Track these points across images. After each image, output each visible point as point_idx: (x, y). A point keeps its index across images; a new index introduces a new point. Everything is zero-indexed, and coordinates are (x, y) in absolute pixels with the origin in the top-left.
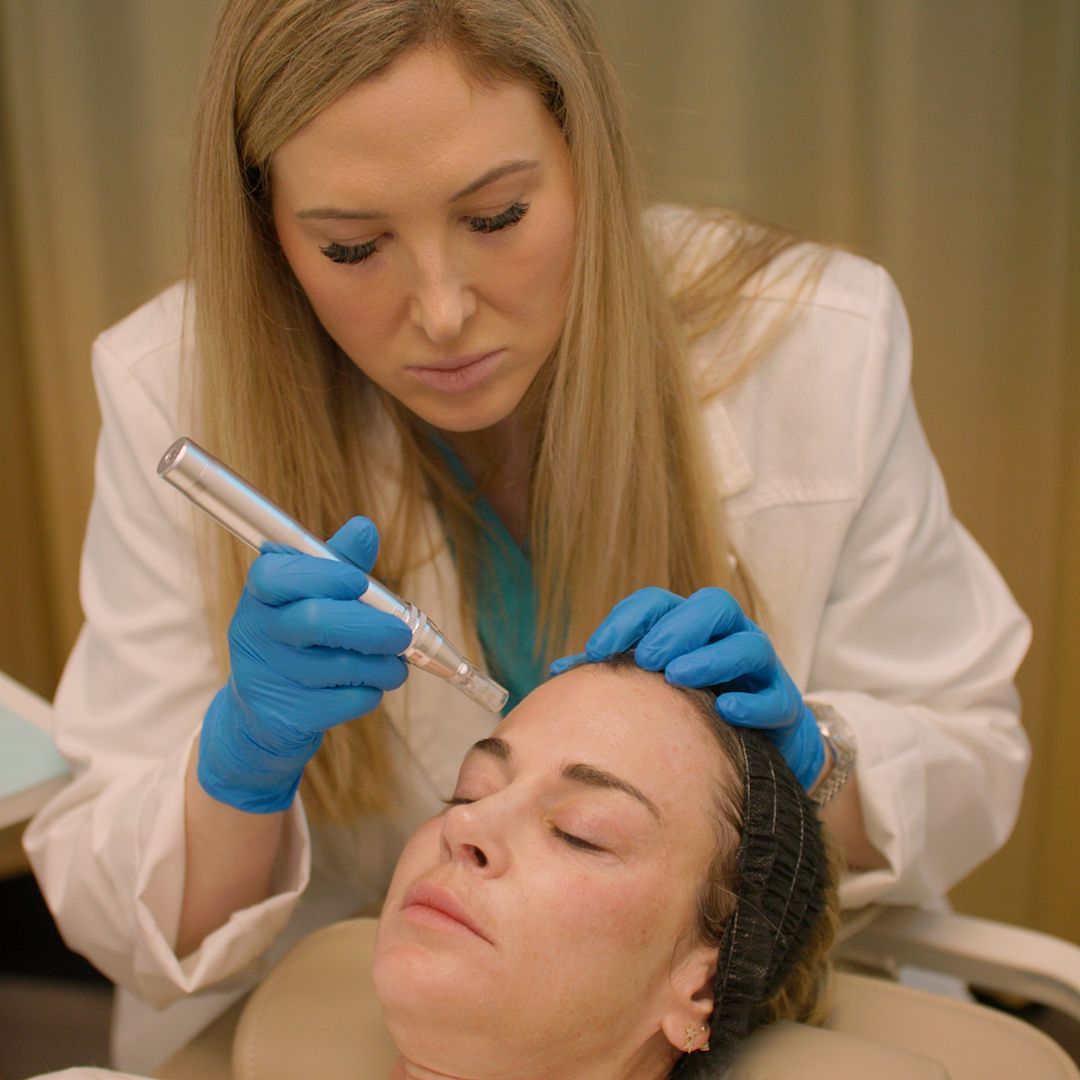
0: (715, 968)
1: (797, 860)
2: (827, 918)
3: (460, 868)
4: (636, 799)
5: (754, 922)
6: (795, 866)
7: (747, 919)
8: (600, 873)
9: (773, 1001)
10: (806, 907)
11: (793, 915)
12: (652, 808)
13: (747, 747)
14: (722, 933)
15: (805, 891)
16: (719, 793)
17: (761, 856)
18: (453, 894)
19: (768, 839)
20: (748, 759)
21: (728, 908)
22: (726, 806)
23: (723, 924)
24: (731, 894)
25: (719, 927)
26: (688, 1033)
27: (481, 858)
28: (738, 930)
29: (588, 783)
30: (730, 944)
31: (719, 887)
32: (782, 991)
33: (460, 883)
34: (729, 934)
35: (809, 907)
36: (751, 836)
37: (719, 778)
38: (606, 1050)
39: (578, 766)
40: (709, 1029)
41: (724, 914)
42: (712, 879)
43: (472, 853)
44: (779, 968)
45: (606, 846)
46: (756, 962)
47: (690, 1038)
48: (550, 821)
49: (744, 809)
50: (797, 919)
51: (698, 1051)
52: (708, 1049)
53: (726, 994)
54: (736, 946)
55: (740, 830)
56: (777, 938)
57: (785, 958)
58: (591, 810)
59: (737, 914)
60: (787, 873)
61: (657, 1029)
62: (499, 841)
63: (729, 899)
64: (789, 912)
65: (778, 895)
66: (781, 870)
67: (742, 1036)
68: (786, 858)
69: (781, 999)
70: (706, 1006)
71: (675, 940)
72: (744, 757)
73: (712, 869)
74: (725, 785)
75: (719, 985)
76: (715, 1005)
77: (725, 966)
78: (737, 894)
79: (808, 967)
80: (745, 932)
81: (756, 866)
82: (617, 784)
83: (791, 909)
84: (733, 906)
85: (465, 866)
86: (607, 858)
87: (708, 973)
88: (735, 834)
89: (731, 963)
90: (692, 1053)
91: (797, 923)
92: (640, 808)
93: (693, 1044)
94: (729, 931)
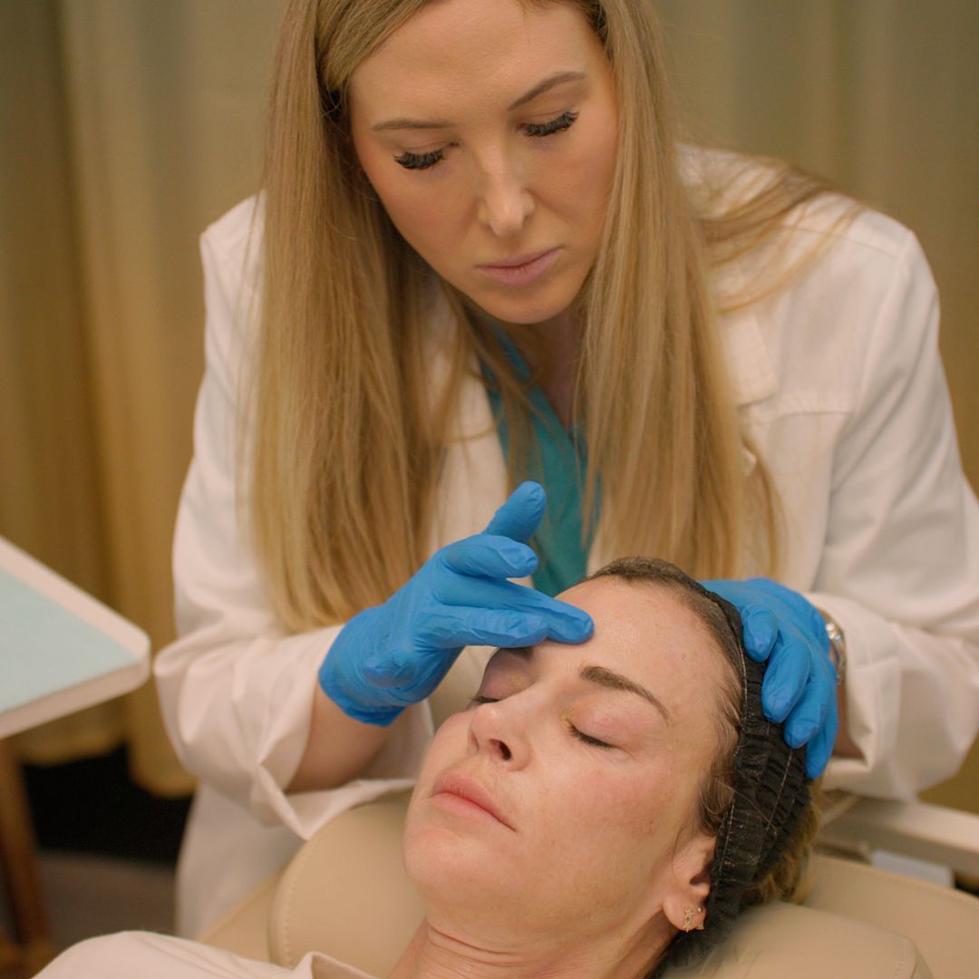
0: (712, 857)
1: (787, 759)
2: (812, 812)
3: (486, 761)
4: (647, 701)
5: (748, 814)
6: (786, 764)
7: (742, 811)
8: (612, 767)
9: (761, 886)
10: (794, 801)
11: (783, 808)
12: (661, 710)
14: (719, 824)
15: (793, 787)
17: (756, 753)
18: (481, 785)
19: (762, 738)
20: (745, 665)
21: (726, 801)
22: (728, 708)
23: (721, 816)
24: (730, 788)
25: (718, 819)
26: (686, 914)
27: (505, 752)
28: (733, 820)
29: (604, 684)
30: (726, 834)
31: (720, 782)
32: (770, 877)
33: (486, 773)
34: (726, 825)
35: (796, 801)
36: (748, 736)
37: (722, 683)
38: (612, 928)
39: (596, 668)
40: (705, 910)
41: (722, 807)
42: (714, 773)
43: (497, 747)
44: (769, 856)
45: (617, 743)
46: (750, 851)
47: (688, 919)
48: (567, 720)
49: (742, 711)
50: (786, 811)
51: (694, 931)
52: (703, 928)
53: (721, 879)
54: (731, 836)
55: (738, 729)
56: (768, 828)
57: (774, 847)
58: (606, 710)
59: (733, 807)
60: (779, 770)
61: (655, 911)
62: (522, 737)
63: (727, 792)
64: (779, 805)
65: (770, 790)
66: (773, 767)
67: (732, 917)
68: (778, 757)
69: (769, 884)
70: (703, 890)
71: (678, 830)
73: (714, 765)
74: (727, 688)
75: (715, 871)
76: (711, 890)
77: (721, 855)
78: (734, 788)
79: (794, 856)
80: (741, 824)
81: (752, 763)
82: (631, 687)
83: (782, 802)
84: (731, 799)
85: (491, 758)
86: (618, 754)
87: (706, 859)
88: (734, 733)
89: (727, 851)
90: (689, 931)
91: (785, 815)
92: (649, 709)
93: (691, 924)
94: (726, 822)
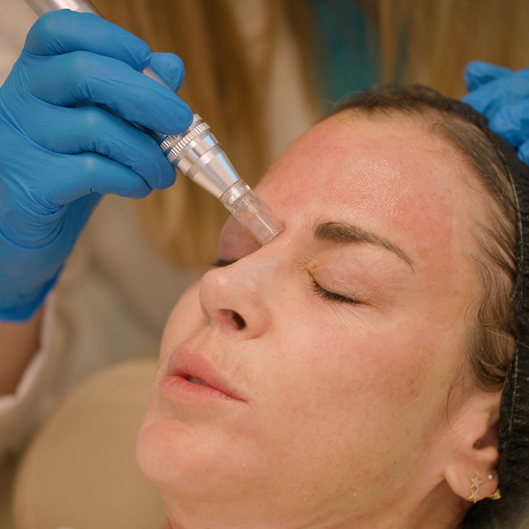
0: (497, 416)
3: (217, 332)
13: (515, 183)
14: (502, 379)
16: (483, 236)
18: (209, 358)
20: (518, 196)
21: (505, 352)
25: (498, 372)
26: (471, 483)
27: (239, 322)
28: (518, 373)
30: (512, 388)
31: (492, 332)
33: (216, 346)
34: (511, 379)
39: (328, 224)
40: (496, 477)
41: (501, 359)
43: (230, 317)
47: (475, 488)
49: (516, 249)
51: (486, 502)
52: (499, 497)
53: (512, 440)
54: (518, 391)
59: (517, 358)
61: (438, 481)
62: (257, 302)
70: (490, 454)
71: (448, 388)
72: (512, 191)
73: (481, 313)
75: (503, 431)
76: (500, 451)
84: (512, 349)
85: (222, 330)
86: (362, 309)
87: (490, 420)
89: (515, 408)
90: (478, 502)
92: (391, 256)
93: (479, 493)
94: (510, 376)
